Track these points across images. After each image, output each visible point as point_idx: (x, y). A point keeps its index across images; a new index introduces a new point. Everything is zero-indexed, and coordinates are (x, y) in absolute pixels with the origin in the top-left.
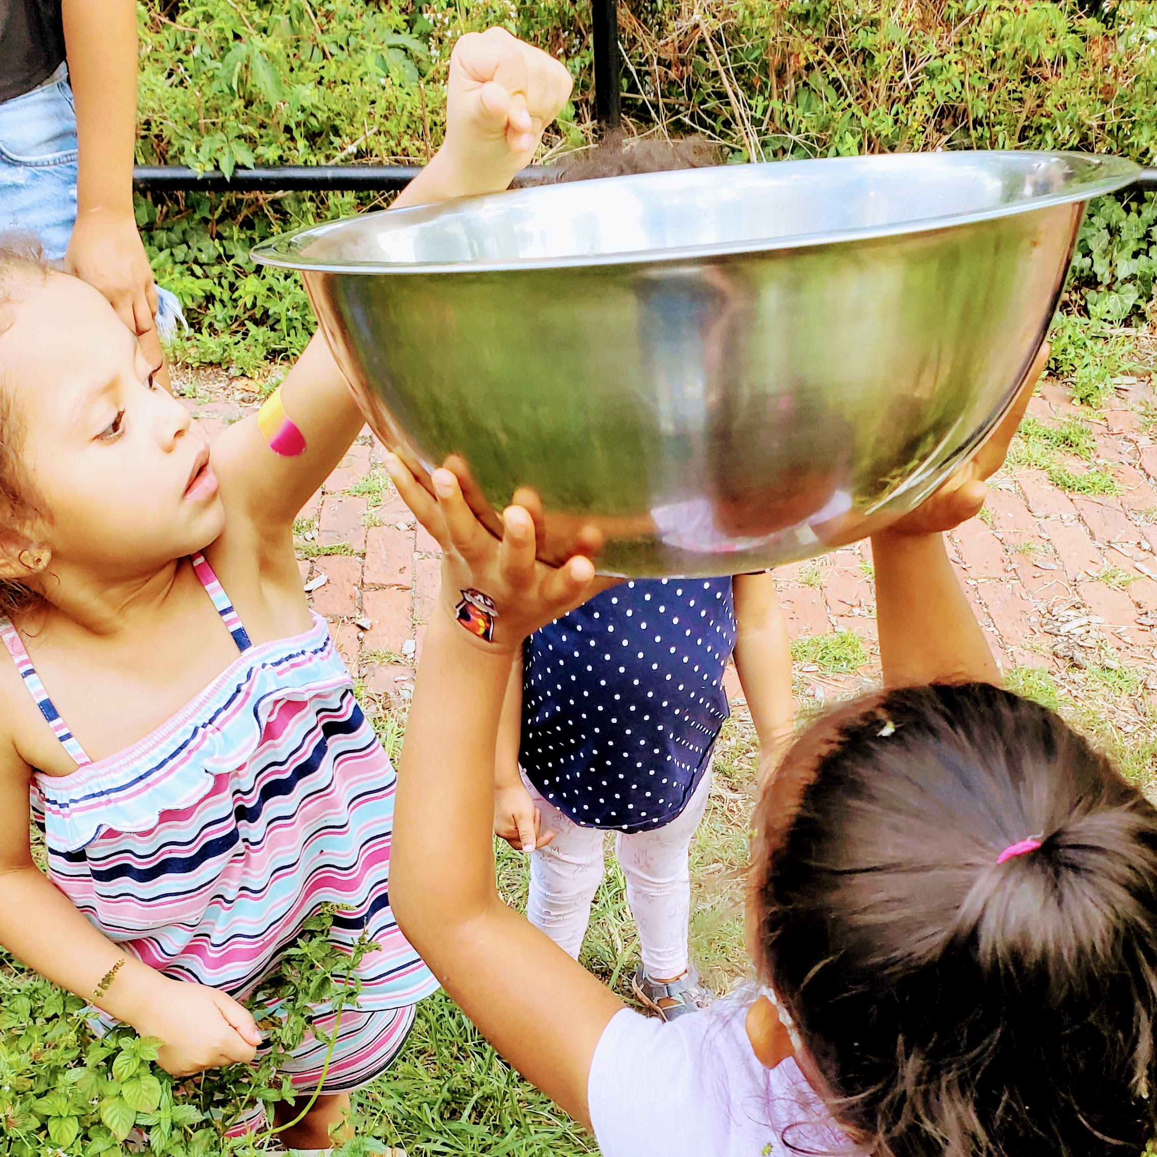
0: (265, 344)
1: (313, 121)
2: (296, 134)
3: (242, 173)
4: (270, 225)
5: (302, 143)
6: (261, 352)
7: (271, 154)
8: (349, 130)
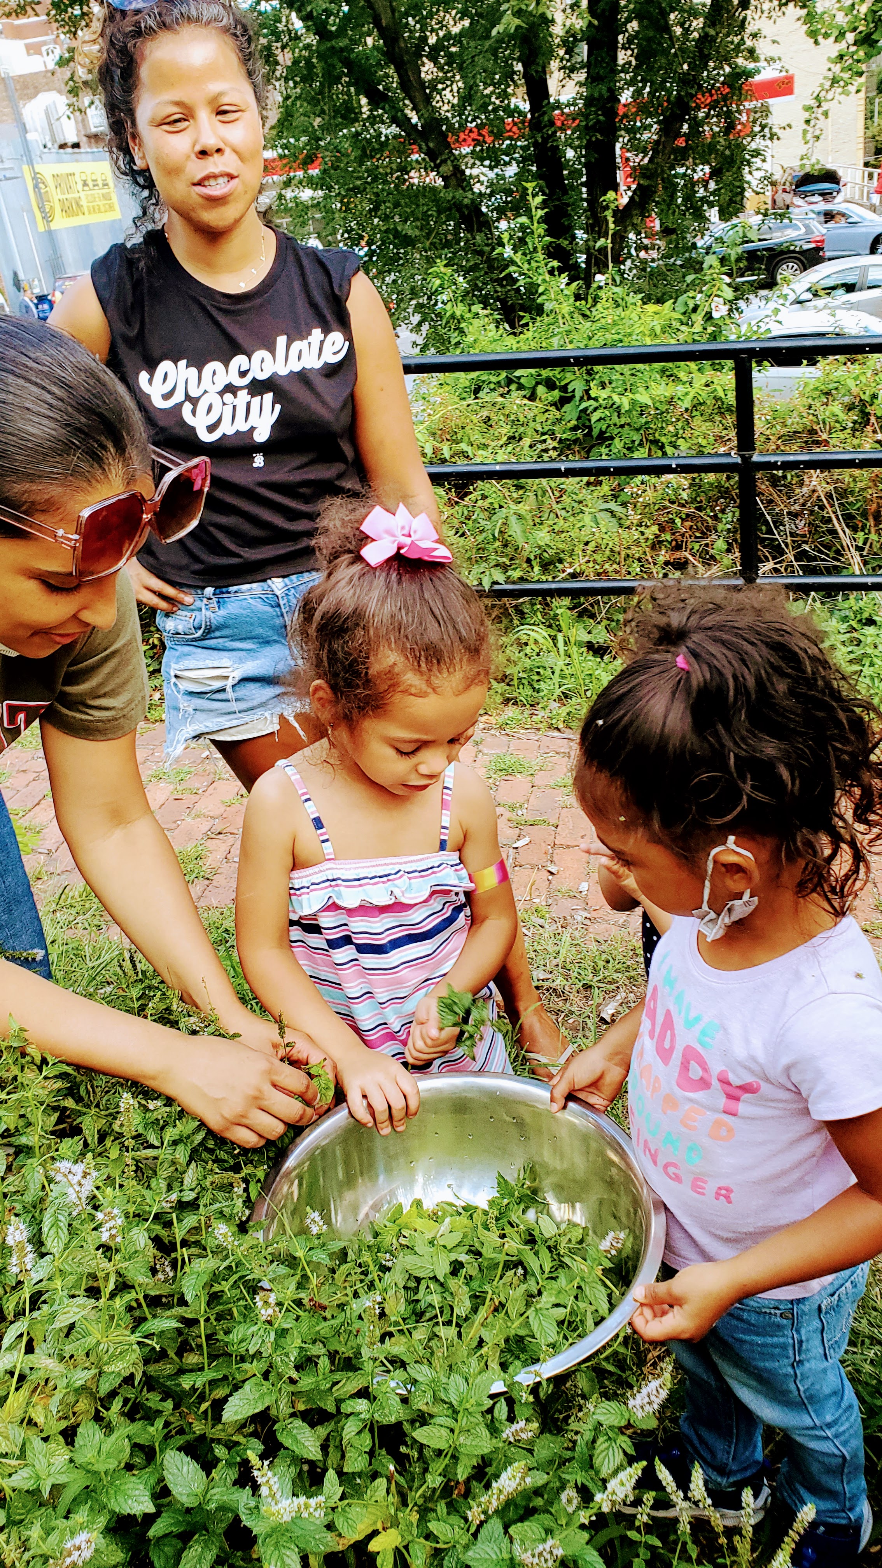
0: (502, 694)
1: (545, 554)
2: (534, 563)
3: (496, 587)
4: (511, 621)
5: (537, 569)
6: (499, 699)
7: (516, 574)
8: (569, 560)
